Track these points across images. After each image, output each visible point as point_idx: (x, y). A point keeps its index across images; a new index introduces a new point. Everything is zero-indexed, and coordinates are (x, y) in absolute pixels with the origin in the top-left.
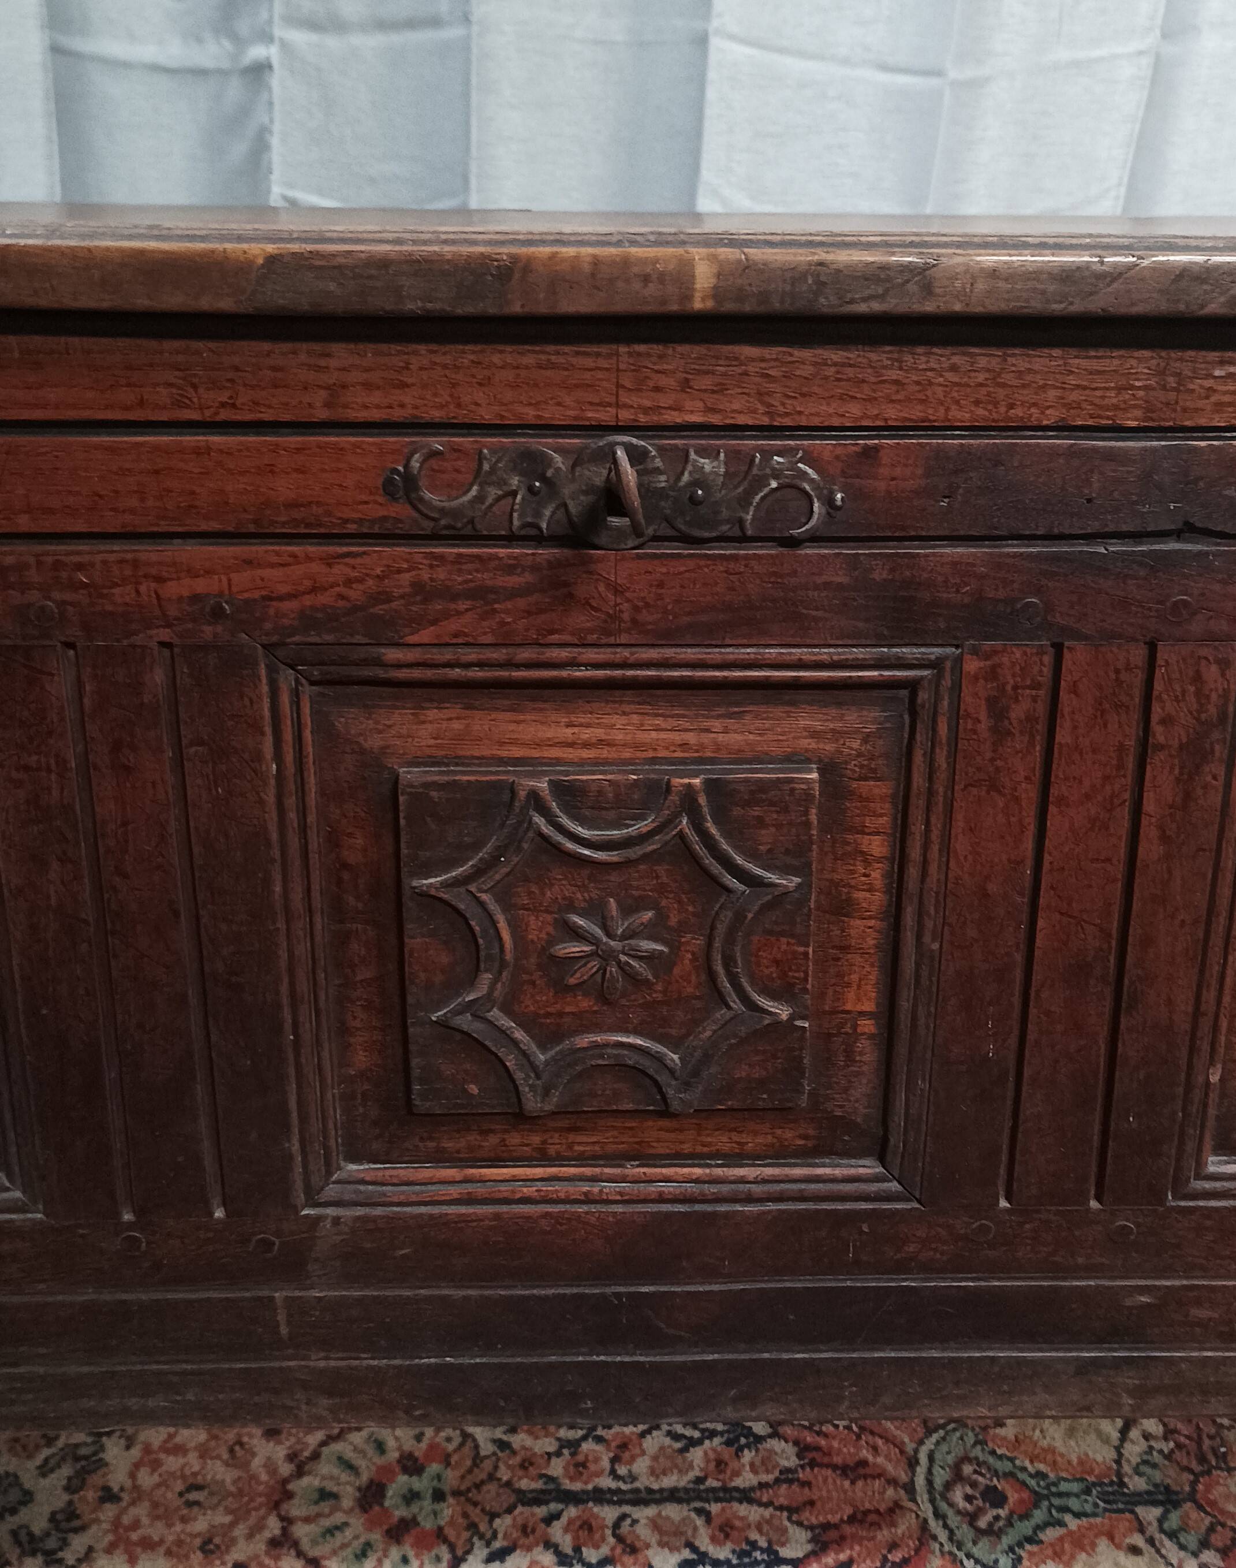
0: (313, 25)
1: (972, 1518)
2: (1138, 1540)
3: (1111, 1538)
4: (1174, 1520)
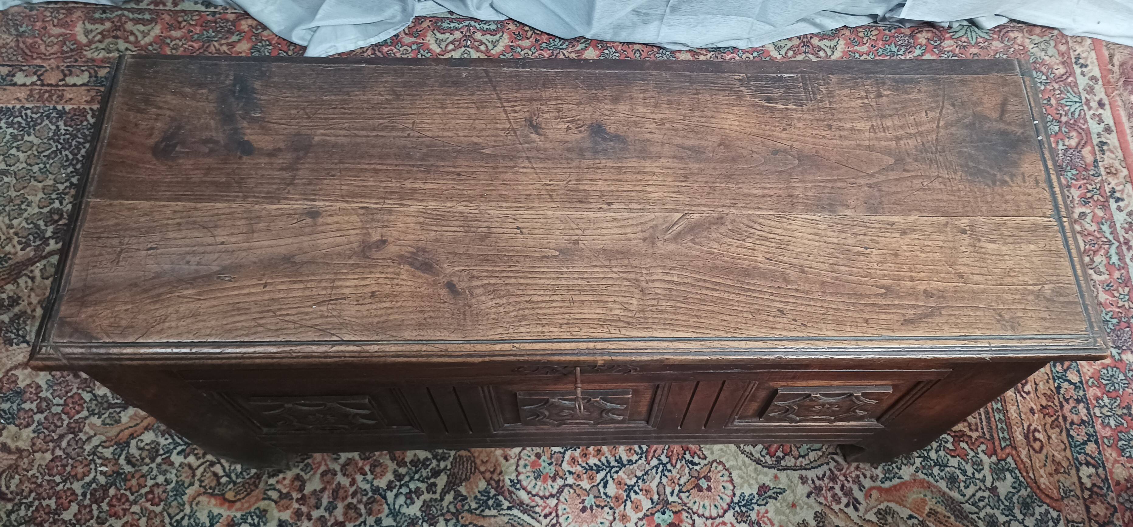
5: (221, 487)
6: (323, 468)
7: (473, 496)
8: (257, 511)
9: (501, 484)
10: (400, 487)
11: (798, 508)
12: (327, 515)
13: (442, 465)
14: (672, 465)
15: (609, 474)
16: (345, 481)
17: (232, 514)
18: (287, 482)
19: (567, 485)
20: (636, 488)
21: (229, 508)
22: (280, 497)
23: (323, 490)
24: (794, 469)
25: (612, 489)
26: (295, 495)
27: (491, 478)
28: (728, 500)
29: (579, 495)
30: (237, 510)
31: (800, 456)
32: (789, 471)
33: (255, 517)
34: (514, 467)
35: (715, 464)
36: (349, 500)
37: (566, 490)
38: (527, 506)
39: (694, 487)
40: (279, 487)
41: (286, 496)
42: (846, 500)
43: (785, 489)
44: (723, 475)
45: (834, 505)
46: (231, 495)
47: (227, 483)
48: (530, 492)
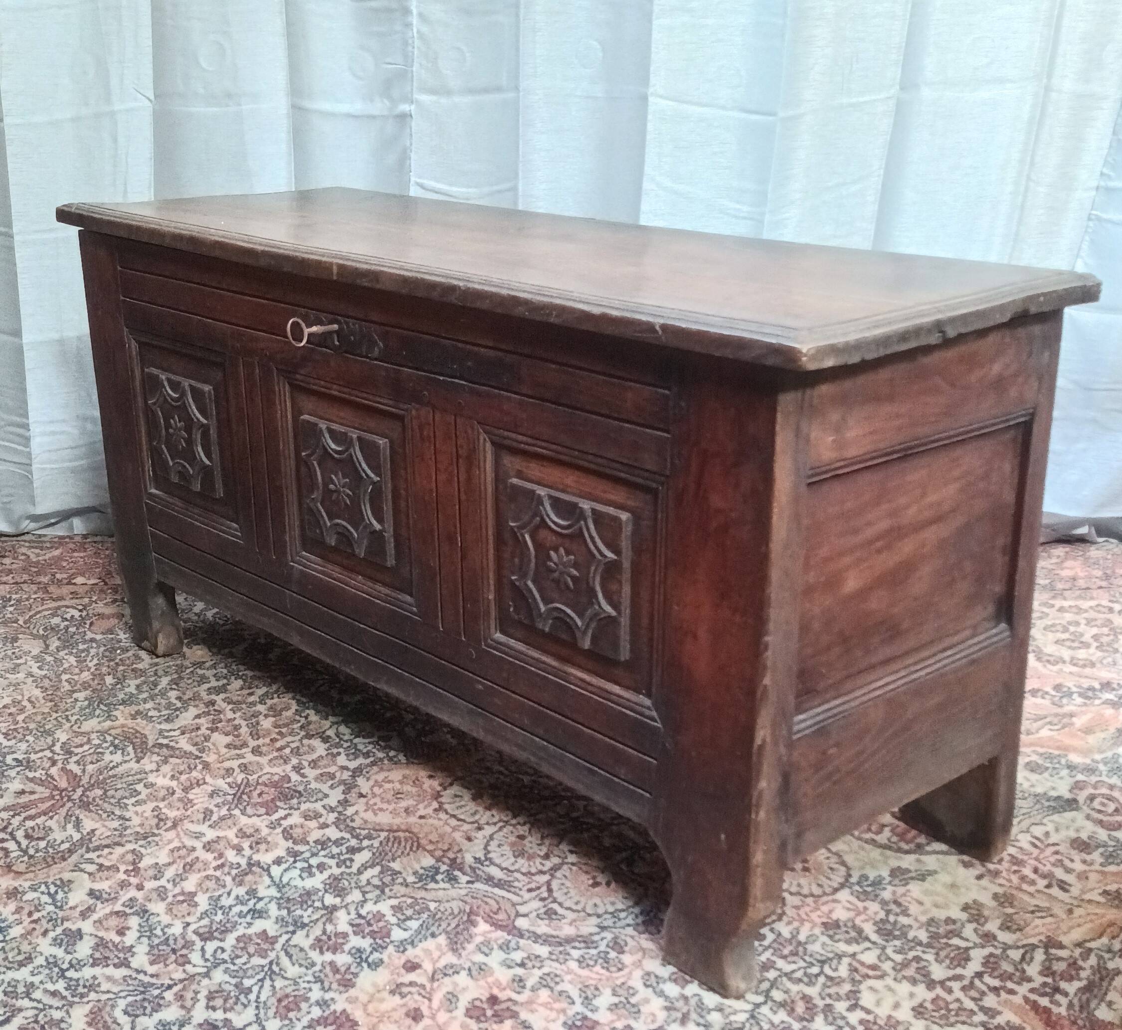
5: (8, 860)
6: (176, 844)
7: (411, 872)
8: (58, 883)
9: (458, 861)
10: (295, 862)
11: (963, 890)
12: (169, 886)
13: (366, 843)
16: (209, 856)
17: (16, 884)
18: (114, 857)
19: (568, 863)
21: (14, 879)
22: (99, 870)
23: (169, 864)
24: (948, 852)
26: (123, 868)
27: (443, 856)
28: (842, 880)
29: (587, 872)
30: (26, 880)
32: (940, 856)
33: (52, 886)
34: (482, 847)
36: (211, 872)
37: (565, 867)
38: (500, 880)
40: (101, 860)
41: (108, 868)
42: (1045, 882)
43: (936, 872)
44: (828, 858)
45: (1025, 886)
46: (21, 868)
47: (18, 857)
48: (506, 869)
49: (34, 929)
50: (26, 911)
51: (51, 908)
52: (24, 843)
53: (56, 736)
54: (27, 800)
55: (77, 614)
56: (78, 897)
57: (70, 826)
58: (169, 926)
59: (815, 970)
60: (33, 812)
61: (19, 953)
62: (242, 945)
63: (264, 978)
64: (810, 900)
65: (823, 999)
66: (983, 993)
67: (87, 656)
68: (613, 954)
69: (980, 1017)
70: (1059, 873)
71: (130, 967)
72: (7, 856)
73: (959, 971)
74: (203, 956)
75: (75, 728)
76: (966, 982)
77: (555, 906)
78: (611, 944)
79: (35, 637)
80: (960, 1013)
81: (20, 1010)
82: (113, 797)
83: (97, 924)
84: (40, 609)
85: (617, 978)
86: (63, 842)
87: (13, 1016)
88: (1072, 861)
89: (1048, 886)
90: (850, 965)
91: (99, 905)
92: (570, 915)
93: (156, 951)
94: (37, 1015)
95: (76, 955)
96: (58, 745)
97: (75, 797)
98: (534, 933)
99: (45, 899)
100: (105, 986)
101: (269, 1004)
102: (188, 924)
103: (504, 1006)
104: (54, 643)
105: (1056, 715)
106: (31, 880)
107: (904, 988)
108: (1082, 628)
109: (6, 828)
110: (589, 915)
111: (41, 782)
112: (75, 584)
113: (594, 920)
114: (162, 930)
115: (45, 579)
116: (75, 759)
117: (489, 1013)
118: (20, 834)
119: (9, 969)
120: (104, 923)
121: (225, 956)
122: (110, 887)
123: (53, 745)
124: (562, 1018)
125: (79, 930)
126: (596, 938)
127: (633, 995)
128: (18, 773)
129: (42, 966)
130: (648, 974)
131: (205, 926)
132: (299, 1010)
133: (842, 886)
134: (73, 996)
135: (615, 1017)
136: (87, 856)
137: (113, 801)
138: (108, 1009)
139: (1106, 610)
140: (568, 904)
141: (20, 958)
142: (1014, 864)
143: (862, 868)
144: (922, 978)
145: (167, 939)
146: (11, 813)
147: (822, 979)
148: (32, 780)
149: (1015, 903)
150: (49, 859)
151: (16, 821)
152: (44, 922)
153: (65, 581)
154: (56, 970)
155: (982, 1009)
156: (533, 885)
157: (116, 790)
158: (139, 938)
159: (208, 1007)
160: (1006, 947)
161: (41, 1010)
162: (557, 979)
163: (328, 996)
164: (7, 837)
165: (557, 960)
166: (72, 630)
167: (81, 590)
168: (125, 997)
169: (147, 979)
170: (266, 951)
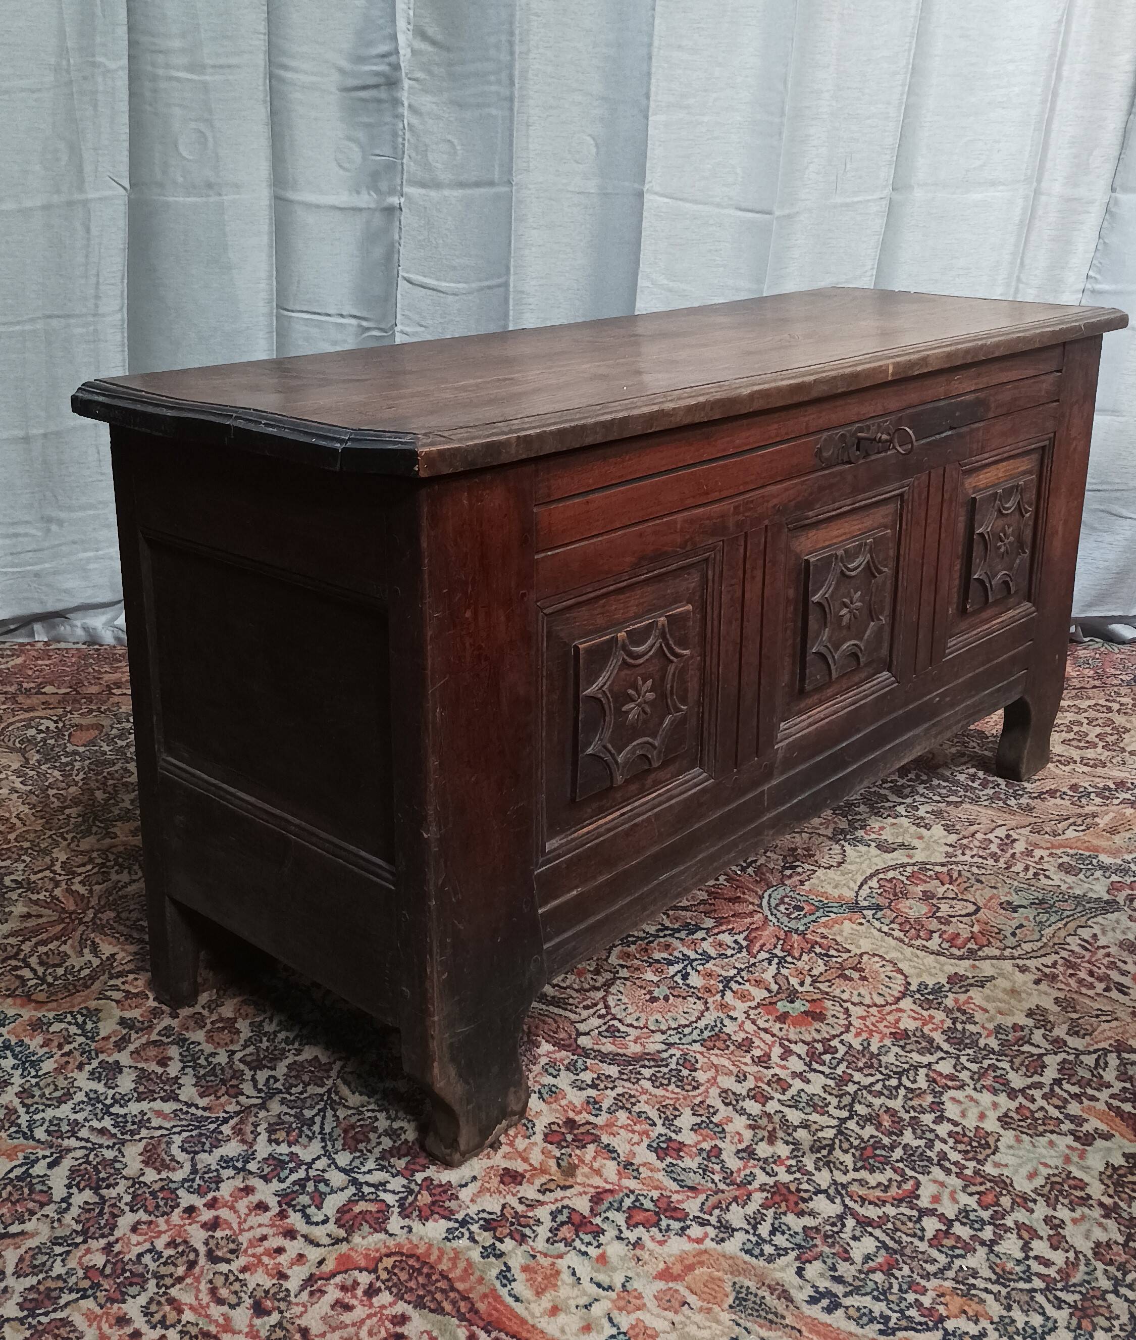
0: (423, 185)
1: (788, 915)
2: (863, 921)
3: (850, 920)
4: (879, 914)
5: (26, 989)
8: (85, 1012)
11: (1024, 995)
12: (205, 1013)
14: (794, 957)
15: (689, 967)
17: (40, 1015)
19: (620, 978)
20: (738, 979)
21: (35, 1010)
22: (126, 997)
24: (1002, 958)
25: (695, 980)
28: (902, 989)
29: (641, 987)
30: (49, 1010)
31: (1006, 947)
33: (79, 1016)
35: (865, 957)
37: (618, 982)
38: (553, 997)
39: (837, 977)
40: (127, 987)
41: (136, 995)
42: (1103, 985)
43: (993, 978)
44: (883, 966)
45: (1084, 990)
46: (42, 997)
47: (36, 985)
48: (558, 985)
49: (67, 1062)
50: (56, 1043)
51: (81, 1039)
52: (40, 970)
53: (54, 856)
54: (34, 923)
55: (52, 726)
56: (108, 1027)
57: (86, 951)
58: (213, 1055)
59: (894, 1082)
60: (44, 936)
61: (56, 1090)
62: (294, 1073)
63: (325, 1108)
64: (873, 1010)
65: (909, 1112)
66: (1065, 1101)
67: (72, 769)
68: (685, 1072)
69: (1067, 1126)
70: (1115, 976)
71: (179, 1101)
72: (24, 985)
73: (1036, 1078)
74: (255, 1086)
75: (73, 846)
76: (1046, 1090)
77: (616, 1023)
78: (681, 1062)
79: (12, 750)
80: (1047, 1121)
81: (68, 1150)
82: (128, 919)
83: (135, 1056)
84: (12, 720)
85: (694, 1097)
86: (82, 968)
87: (61, 1157)
88: (1125, 963)
89: (1107, 989)
90: (927, 1075)
91: (134, 1036)
92: (634, 1033)
93: (203, 1083)
94: (87, 1156)
95: (117, 1090)
96: (58, 864)
97: (85, 920)
98: (599, 1051)
99: (73, 1029)
100: (155, 1122)
101: (335, 1135)
102: (233, 1053)
103: (582, 1130)
104: (34, 757)
105: (1079, 815)
106: (54, 1010)
107: (986, 1098)
108: (1085, 728)
109: (17, 954)
110: (653, 1032)
111: (46, 905)
112: (45, 693)
113: (659, 1037)
114: (206, 1059)
115: (12, 689)
116: (79, 879)
117: (569, 1138)
118: (33, 961)
119: (50, 1106)
120: (142, 1053)
121: (278, 1085)
122: (142, 1016)
123: (53, 865)
124: (646, 1142)
125: (117, 1062)
126: (665, 1055)
127: (714, 1114)
128: (20, 895)
129: (83, 1102)
130: (726, 1091)
131: (251, 1054)
132: (369, 1141)
133: (904, 995)
134: (122, 1134)
135: (700, 1138)
136: (111, 982)
137: (128, 923)
138: (163, 1146)
139: (1104, 709)
140: (628, 1020)
141: (57, 1094)
142: (1069, 967)
143: (919, 975)
144: (1002, 1088)
145: (214, 1069)
146: (20, 938)
147: (902, 1092)
148: (36, 902)
149: (1078, 1007)
150: (71, 987)
151: (27, 947)
152: (77, 1054)
153: (33, 691)
154: (100, 1106)
155: (1067, 1116)
156: (588, 1002)
157: (130, 912)
158: (183, 1069)
159: (270, 1141)
160: (1078, 1053)
161: (92, 1150)
162: (633, 1100)
163: (395, 1125)
164: (20, 964)
165: (629, 1080)
166: (52, 742)
167: (53, 700)
168: (179, 1133)
169: (200, 1113)
170: (321, 1078)
